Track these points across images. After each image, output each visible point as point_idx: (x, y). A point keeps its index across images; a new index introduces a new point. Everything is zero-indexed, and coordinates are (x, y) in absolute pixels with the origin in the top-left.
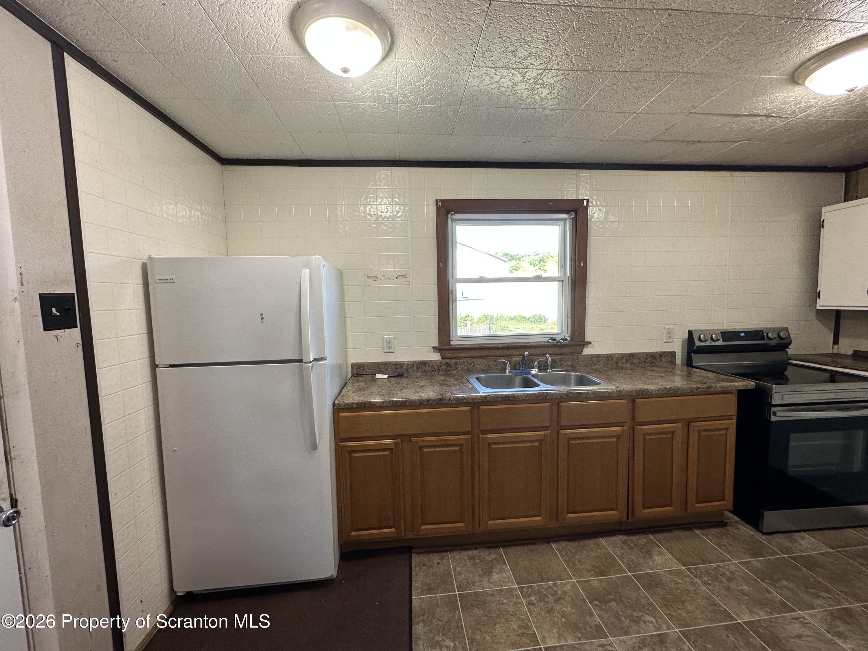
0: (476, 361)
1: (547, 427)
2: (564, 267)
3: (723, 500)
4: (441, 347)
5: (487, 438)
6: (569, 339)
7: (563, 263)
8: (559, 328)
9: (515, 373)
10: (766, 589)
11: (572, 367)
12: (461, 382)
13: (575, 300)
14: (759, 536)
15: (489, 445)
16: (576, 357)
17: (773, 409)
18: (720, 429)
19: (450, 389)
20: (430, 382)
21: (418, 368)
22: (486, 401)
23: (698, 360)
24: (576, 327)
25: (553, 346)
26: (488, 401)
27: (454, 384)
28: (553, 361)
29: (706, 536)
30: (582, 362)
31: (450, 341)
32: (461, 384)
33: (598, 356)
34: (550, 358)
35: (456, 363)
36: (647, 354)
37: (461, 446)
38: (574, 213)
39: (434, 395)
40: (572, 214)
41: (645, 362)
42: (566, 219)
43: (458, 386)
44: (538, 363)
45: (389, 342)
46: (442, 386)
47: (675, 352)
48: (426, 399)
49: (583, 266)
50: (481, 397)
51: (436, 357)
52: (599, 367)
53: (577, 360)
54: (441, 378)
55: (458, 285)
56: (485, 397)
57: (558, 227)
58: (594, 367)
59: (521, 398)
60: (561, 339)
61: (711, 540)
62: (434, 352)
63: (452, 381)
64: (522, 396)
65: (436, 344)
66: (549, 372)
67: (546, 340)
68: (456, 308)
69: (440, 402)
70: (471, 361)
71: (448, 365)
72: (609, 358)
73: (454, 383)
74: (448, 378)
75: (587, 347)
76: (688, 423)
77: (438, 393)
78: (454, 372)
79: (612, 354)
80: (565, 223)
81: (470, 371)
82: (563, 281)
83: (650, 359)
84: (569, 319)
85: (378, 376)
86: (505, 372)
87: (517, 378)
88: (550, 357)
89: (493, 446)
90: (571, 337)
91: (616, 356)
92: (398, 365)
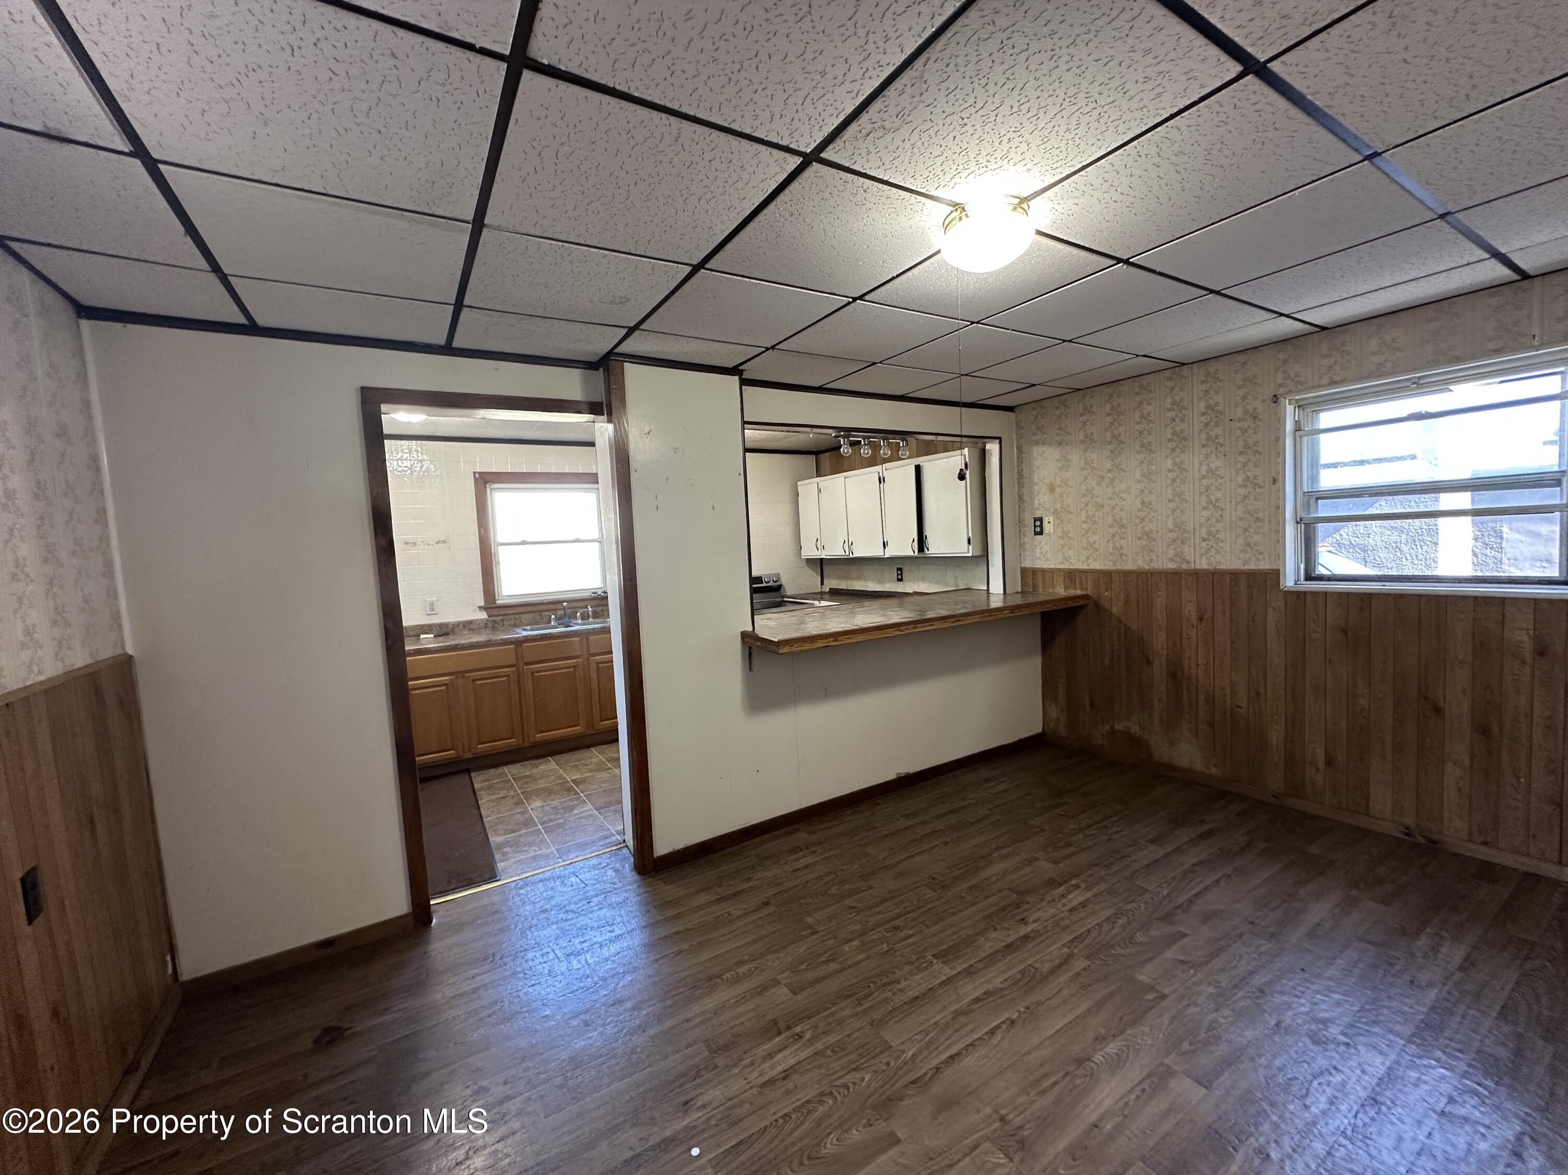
0: (522, 616)
4: (487, 607)
5: (530, 668)
19: (498, 635)
21: (464, 627)
22: (527, 639)
25: (594, 598)
28: (594, 612)
31: (495, 600)
32: (506, 631)
34: (591, 608)
35: (503, 620)
37: (508, 676)
43: (503, 632)
44: (581, 613)
45: (432, 604)
46: (489, 634)
50: (523, 637)
51: (483, 615)
54: (489, 629)
55: (500, 548)
56: (526, 637)
59: (556, 635)
60: (602, 593)
62: (481, 611)
65: (482, 604)
67: (589, 594)
69: (487, 644)
70: (517, 616)
71: (495, 622)
73: (501, 630)
74: (495, 628)
85: (422, 636)
86: (550, 624)
89: (535, 674)
92: (441, 625)
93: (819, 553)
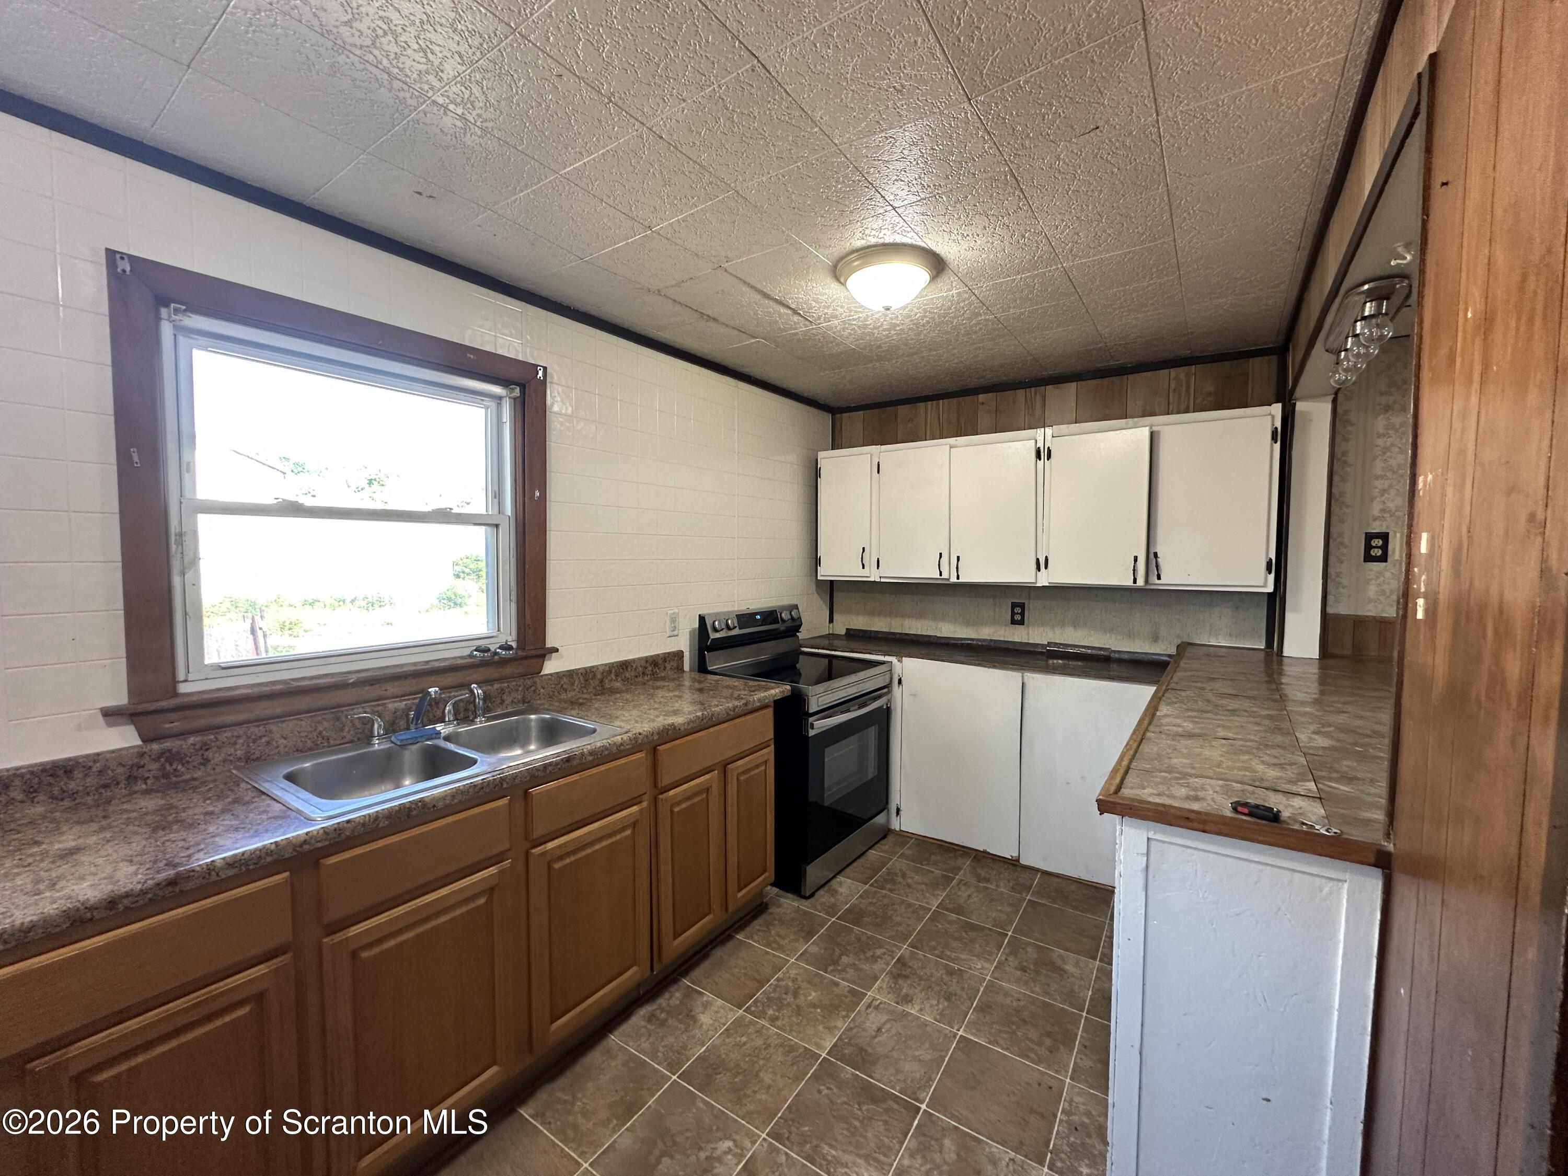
0: (274, 728)
1: (503, 853)
2: (498, 495)
3: (765, 871)
4: (140, 708)
5: (348, 938)
6: (514, 645)
7: (496, 488)
8: (490, 625)
9: (402, 740)
10: (832, 981)
11: (524, 702)
12: (235, 801)
13: (524, 567)
14: (805, 905)
15: (354, 954)
16: (529, 682)
17: (811, 719)
18: (757, 766)
19: (199, 838)
20: (102, 829)
21: (32, 791)
22: (342, 838)
23: (716, 662)
24: (528, 621)
25: (484, 664)
26: (348, 838)
27: (212, 813)
28: (487, 697)
29: (751, 938)
30: (542, 690)
31: (175, 682)
32: (238, 809)
33: (571, 674)
34: (480, 691)
35: (205, 747)
36: (646, 659)
37: (259, 998)
38: (518, 389)
39: (136, 874)
40: (513, 389)
41: (644, 673)
42: (500, 398)
43: (228, 816)
44: (454, 705)
46: (161, 833)
47: (682, 652)
48: (100, 901)
49: (539, 498)
50: (325, 832)
51: (124, 738)
52: (573, 694)
53: (533, 688)
54: (150, 804)
55: (204, 521)
56: (338, 829)
57: (483, 410)
58: (563, 696)
59: (441, 804)
60: (500, 648)
61: (757, 942)
62: (109, 725)
63: (196, 807)
64: (444, 797)
65: (121, 698)
66: (480, 723)
67: (467, 652)
68: (196, 584)
70: (255, 730)
71: (171, 756)
72: (588, 674)
73: (210, 808)
74: (178, 799)
75: (550, 659)
76: (724, 767)
77: (155, 862)
78: (198, 774)
79: (593, 667)
80: (499, 405)
81: (258, 759)
82: (497, 526)
83: (650, 668)
84: (514, 606)
86: (369, 743)
87: (407, 752)
88: (480, 688)
89: (365, 954)
90: (518, 641)
91: (601, 669)
93: (865, 572)
